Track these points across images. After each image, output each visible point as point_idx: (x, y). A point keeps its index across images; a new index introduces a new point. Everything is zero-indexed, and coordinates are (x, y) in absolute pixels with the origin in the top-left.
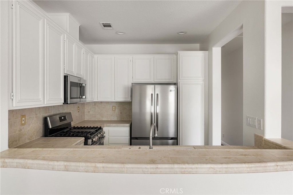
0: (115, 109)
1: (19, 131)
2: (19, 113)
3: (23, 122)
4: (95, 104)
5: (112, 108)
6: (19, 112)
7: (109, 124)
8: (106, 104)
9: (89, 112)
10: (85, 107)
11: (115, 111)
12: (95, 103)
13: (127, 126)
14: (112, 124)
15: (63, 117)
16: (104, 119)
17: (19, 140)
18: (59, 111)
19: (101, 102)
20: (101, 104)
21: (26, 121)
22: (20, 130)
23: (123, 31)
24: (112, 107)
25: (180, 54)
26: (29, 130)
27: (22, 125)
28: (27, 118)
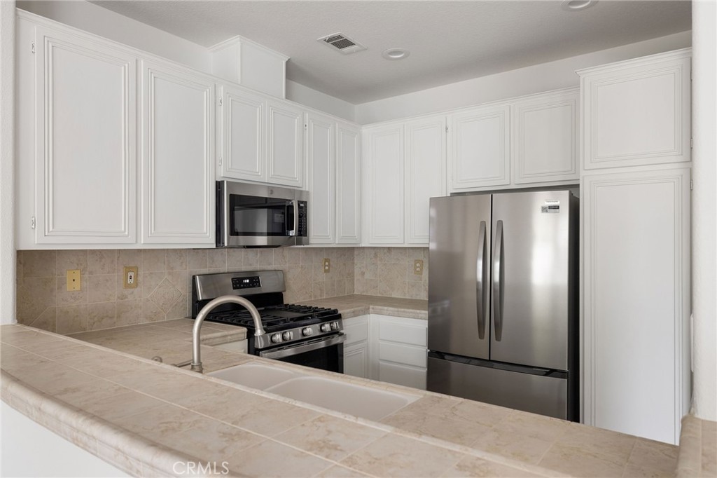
0: (422, 270)
1: (119, 298)
2: (118, 263)
3: (131, 281)
4: (375, 254)
5: (415, 264)
6: (118, 260)
7: (380, 307)
8: (401, 253)
9: (363, 274)
10: (355, 262)
11: (420, 273)
12: (375, 250)
13: (424, 316)
14: (386, 308)
15: (246, 278)
16: (396, 295)
17: (119, 317)
18: (251, 265)
19: (389, 248)
20: (388, 254)
21: (140, 279)
22: (123, 297)
23: (400, 49)
24: (413, 263)
25: (584, 79)
26: (148, 300)
27: (127, 286)
28: (141, 272)
